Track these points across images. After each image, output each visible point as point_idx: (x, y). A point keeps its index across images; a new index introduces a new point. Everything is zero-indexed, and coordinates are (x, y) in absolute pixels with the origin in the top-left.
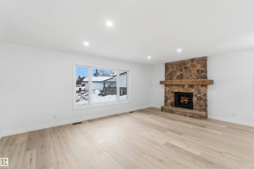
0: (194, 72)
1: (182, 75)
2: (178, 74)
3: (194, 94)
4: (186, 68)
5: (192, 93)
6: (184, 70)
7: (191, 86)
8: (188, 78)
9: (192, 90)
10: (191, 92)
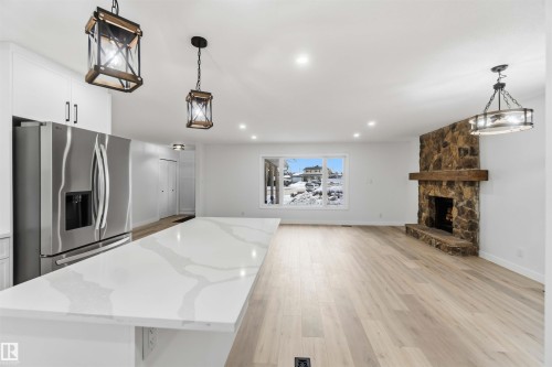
0: (454, 154)
1: (440, 160)
2: (436, 157)
3: (455, 201)
4: (446, 145)
5: (451, 199)
6: (442, 149)
7: (451, 184)
8: (447, 167)
9: (451, 194)
10: (450, 196)
